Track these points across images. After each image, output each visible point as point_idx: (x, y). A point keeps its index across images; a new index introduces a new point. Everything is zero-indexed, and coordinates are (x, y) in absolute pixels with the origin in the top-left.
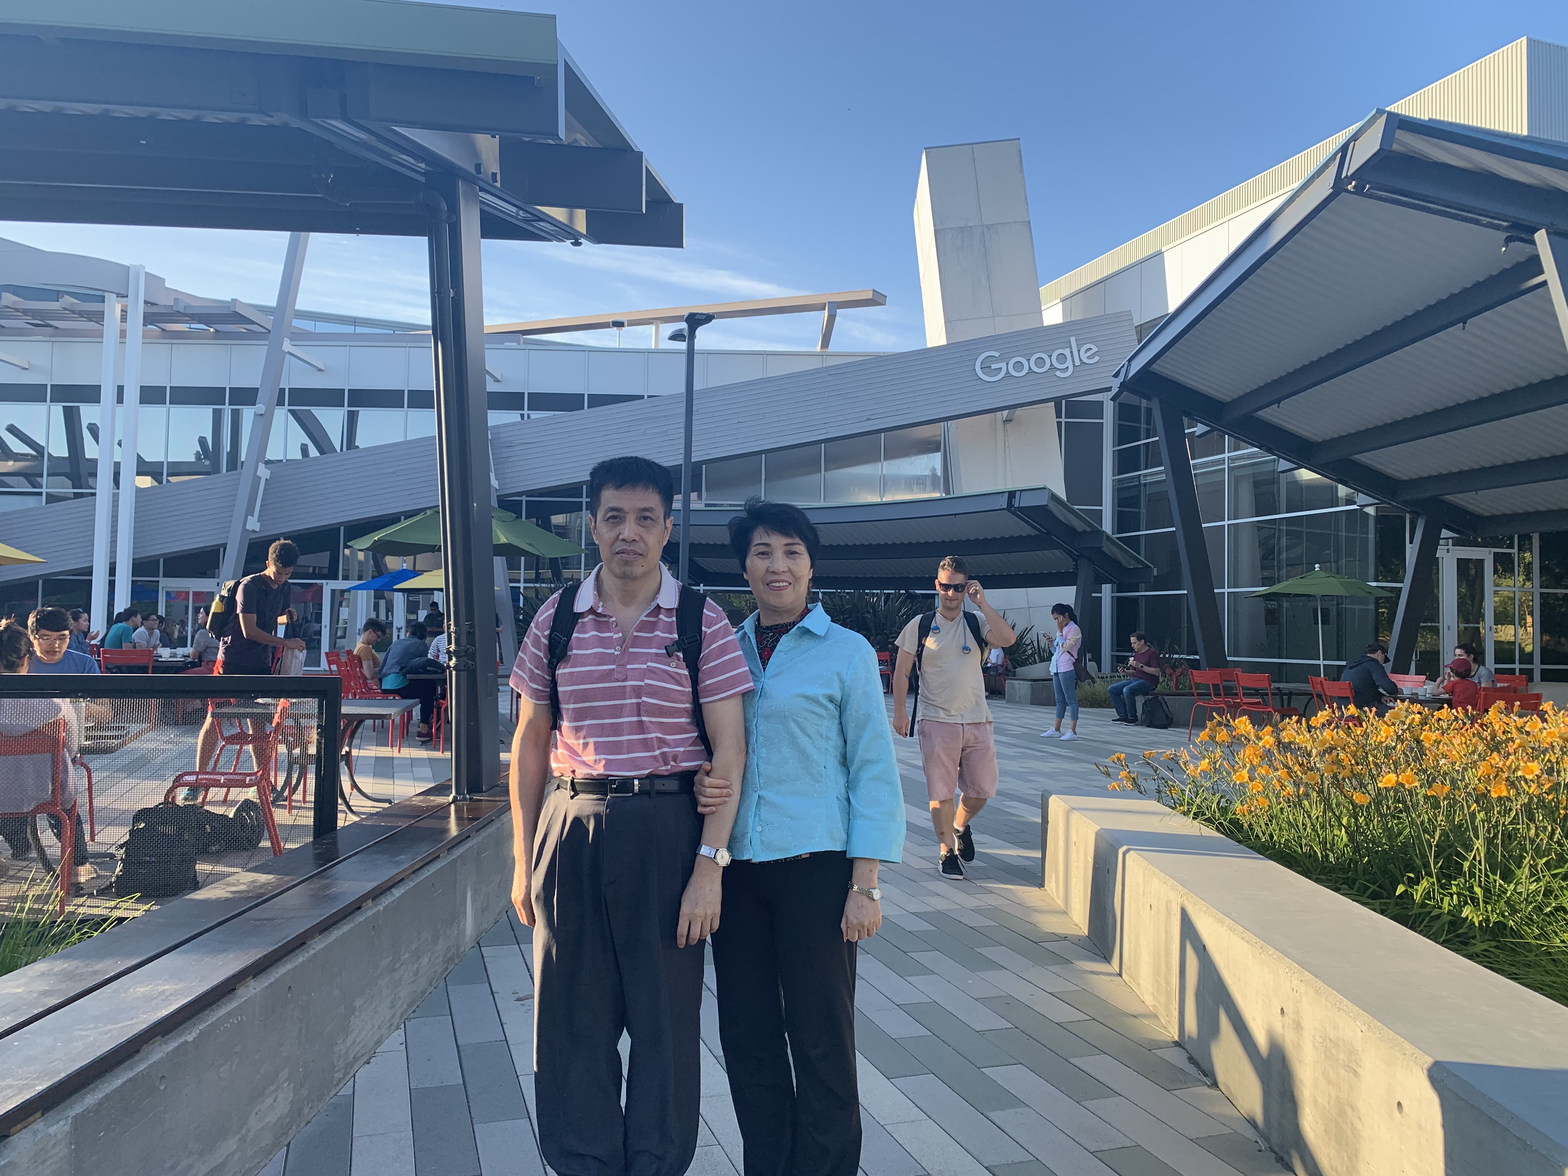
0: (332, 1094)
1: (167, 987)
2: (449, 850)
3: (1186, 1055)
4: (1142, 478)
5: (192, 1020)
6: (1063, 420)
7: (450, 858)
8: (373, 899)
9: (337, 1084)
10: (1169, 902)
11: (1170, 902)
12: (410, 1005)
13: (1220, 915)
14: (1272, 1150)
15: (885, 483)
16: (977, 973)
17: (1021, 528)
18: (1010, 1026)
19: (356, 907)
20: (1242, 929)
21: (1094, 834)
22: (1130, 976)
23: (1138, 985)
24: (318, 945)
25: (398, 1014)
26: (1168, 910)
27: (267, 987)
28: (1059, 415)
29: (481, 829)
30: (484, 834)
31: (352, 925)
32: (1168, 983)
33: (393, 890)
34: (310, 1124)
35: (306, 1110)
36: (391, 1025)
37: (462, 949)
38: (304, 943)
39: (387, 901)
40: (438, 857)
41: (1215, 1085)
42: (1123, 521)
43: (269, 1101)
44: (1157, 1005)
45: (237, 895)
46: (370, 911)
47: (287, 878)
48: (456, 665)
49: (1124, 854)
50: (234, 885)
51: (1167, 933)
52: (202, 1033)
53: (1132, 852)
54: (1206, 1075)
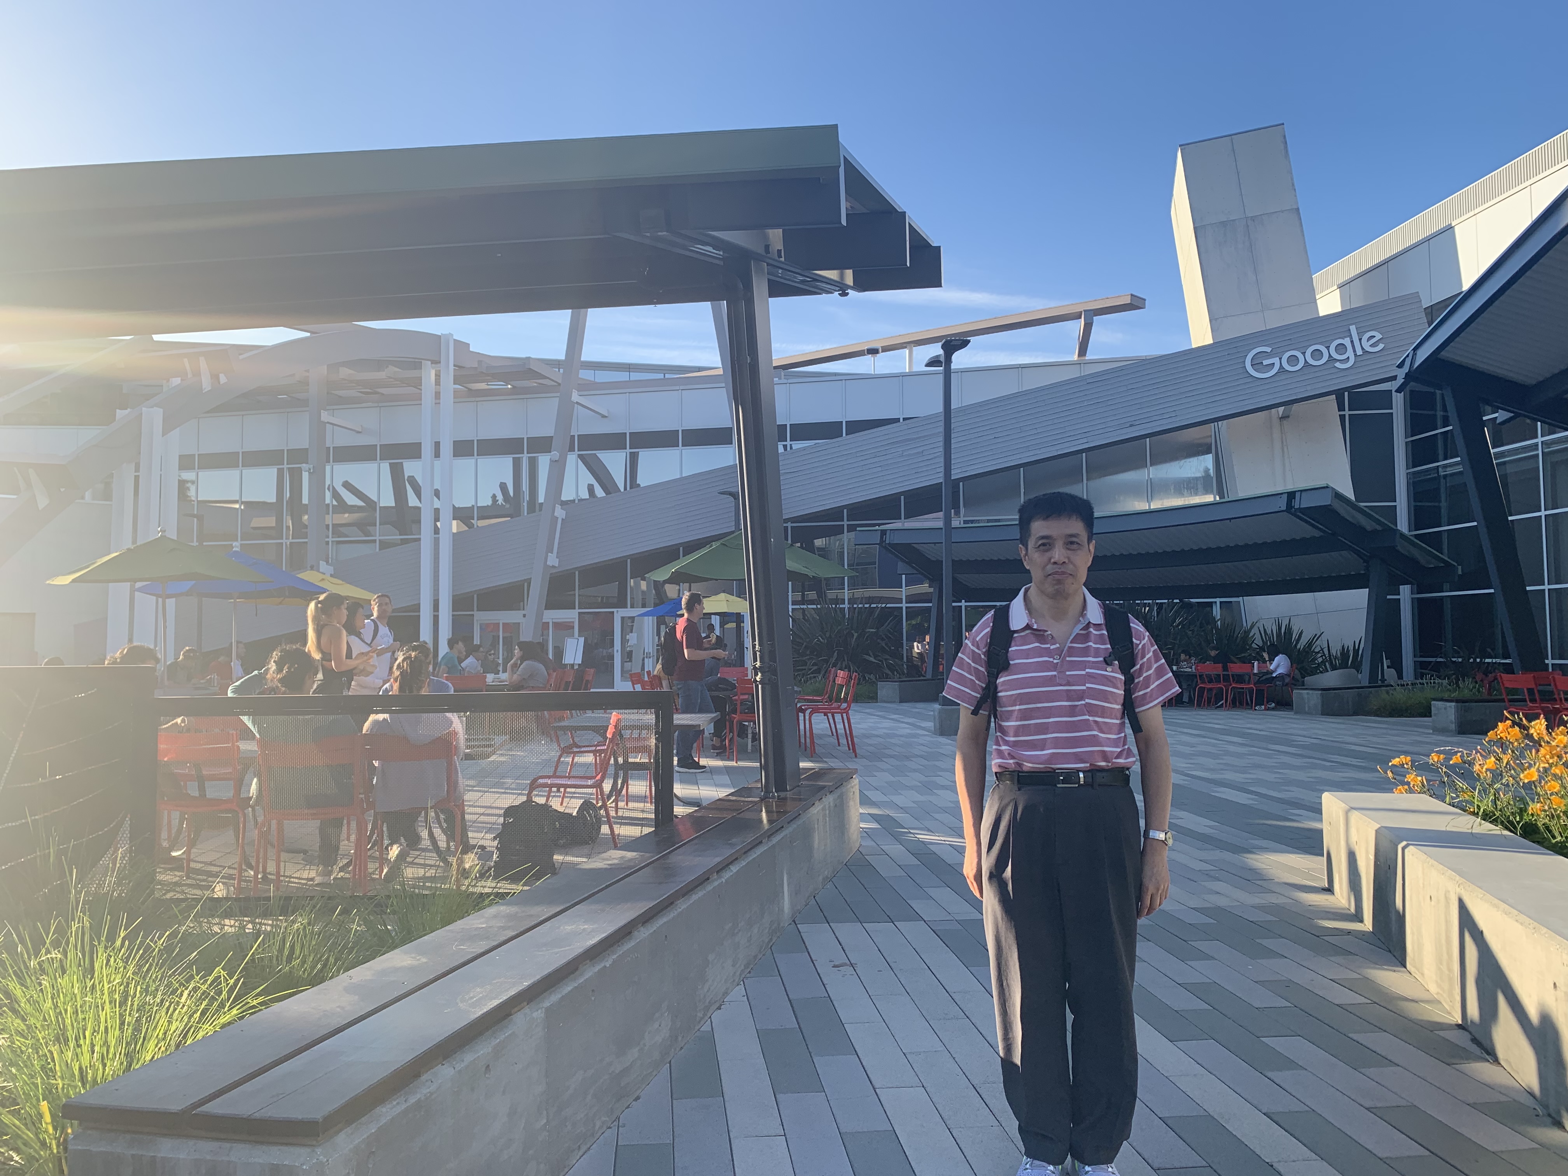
0: (697, 1028)
1: (586, 927)
2: (769, 837)
3: (1469, 1036)
4: (1440, 469)
5: (607, 952)
6: (1347, 413)
7: (770, 844)
8: (718, 872)
9: (699, 1022)
10: (1447, 892)
11: (1449, 892)
12: (746, 967)
13: (1496, 901)
14: (1549, 1115)
15: (1153, 489)
16: (1258, 961)
17: (1304, 530)
18: (1290, 1005)
19: (704, 880)
20: (1516, 912)
21: (1374, 833)
22: (1415, 967)
23: (1423, 974)
24: (682, 905)
25: (738, 973)
26: (1447, 899)
27: (651, 934)
28: (1341, 408)
29: (792, 821)
30: (794, 826)
31: (705, 892)
32: (1450, 970)
33: (731, 866)
34: (683, 1050)
35: (680, 1038)
36: (734, 981)
37: (782, 925)
38: (672, 903)
39: (727, 875)
40: (761, 842)
41: (1496, 1061)
42: (1419, 518)
43: (656, 1025)
44: (1441, 992)
45: (613, 867)
46: (716, 882)
47: (648, 855)
48: (761, 680)
49: (1403, 849)
50: (607, 860)
51: (1448, 922)
52: (614, 961)
53: (1411, 847)
54: (1488, 1053)
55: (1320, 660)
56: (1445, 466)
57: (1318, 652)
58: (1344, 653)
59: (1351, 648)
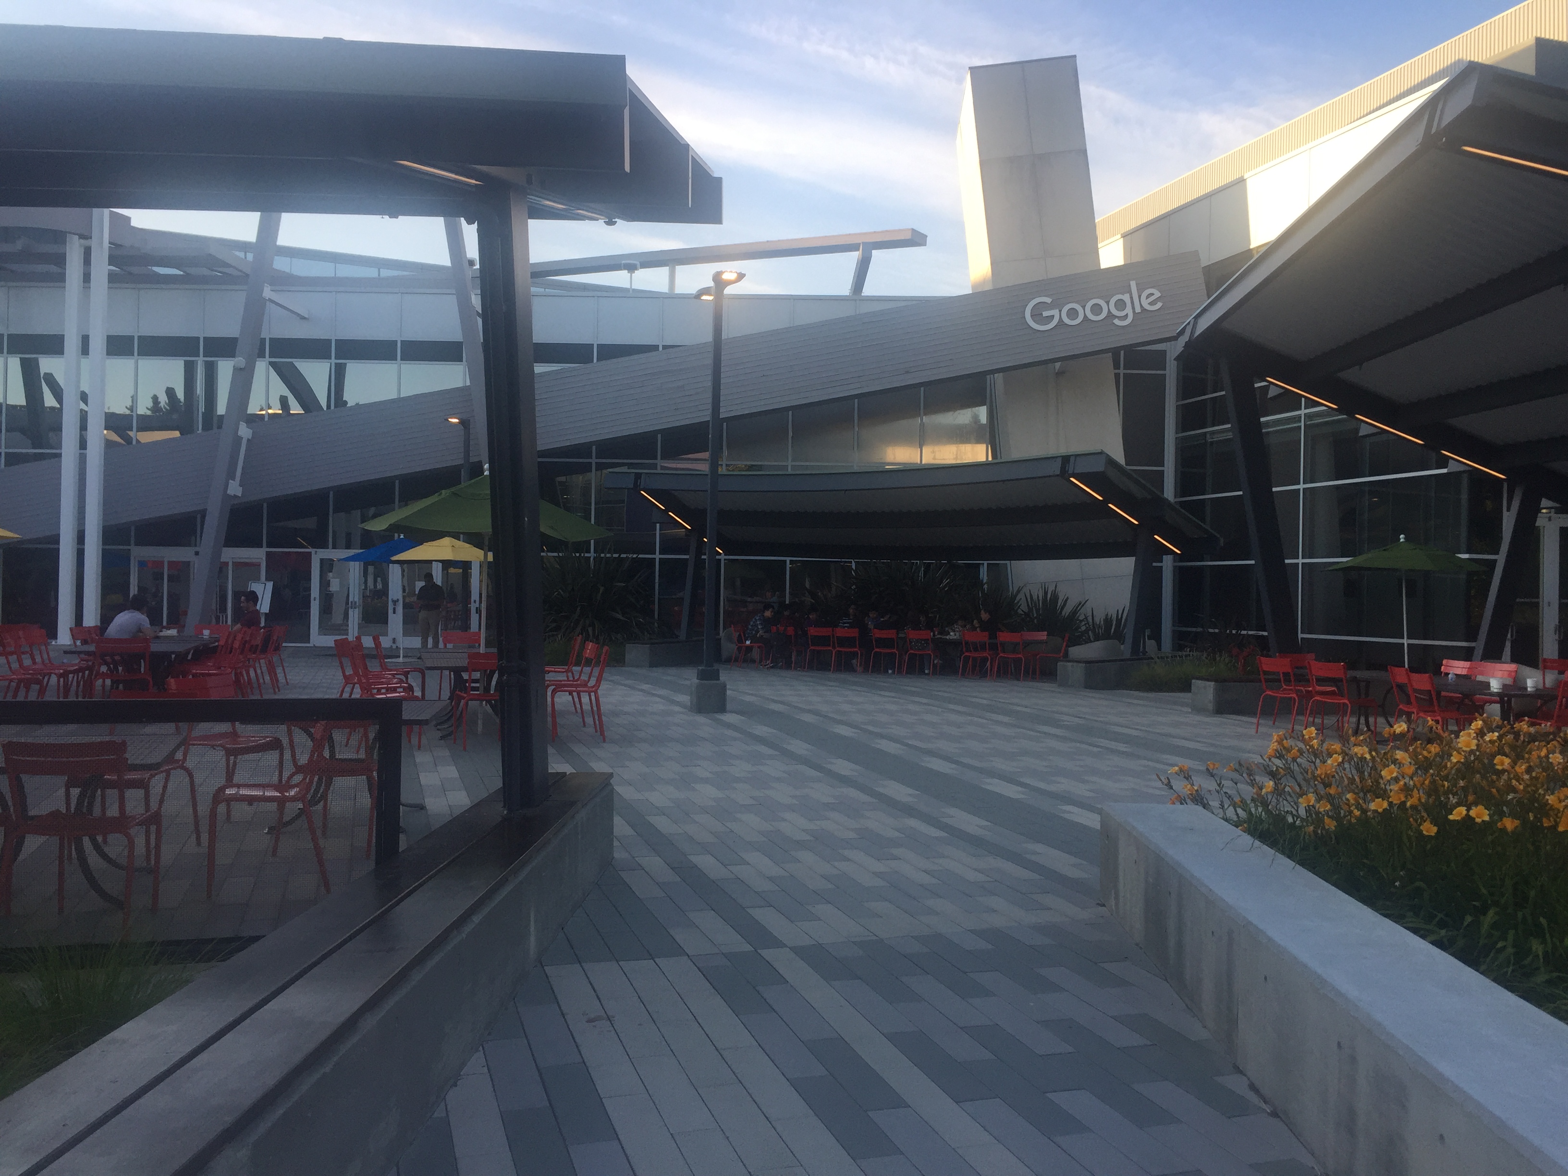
0: (429, 1115)
2: (516, 873)
3: (1247, 1082)
6: (1122, 371)
7: (516, 882)
8: (458, 928)
9: (431, 1107)
10: (1231, 930)
12: (486, 1028)
16: (1038, 995)
17: (1075, 495)
18: (1073, 1050)
22: (1192, 1001)
23: (1200, 1010)
25: (477, 1037)
26: (1230, 939)
27: (381, 1020)
28: (1116, 366)
31: (444, 953)
32: (1230, 1010)
33: (473, 917)
35: (409, 1133)
36: (472, 1048)
37: (527, 968)
38: (406, 977)
40: (506, 881)
42: (1185, 485)
43: (383, 1126)
46: (455, 941)
51: (1229, 961)
52: (335, 1065)
54: (1266, 1103)
55: (1083, 628)
56: (1213, 433)
57: (1083, 620)
58: (1108, 621)
59: (1114, 616)
